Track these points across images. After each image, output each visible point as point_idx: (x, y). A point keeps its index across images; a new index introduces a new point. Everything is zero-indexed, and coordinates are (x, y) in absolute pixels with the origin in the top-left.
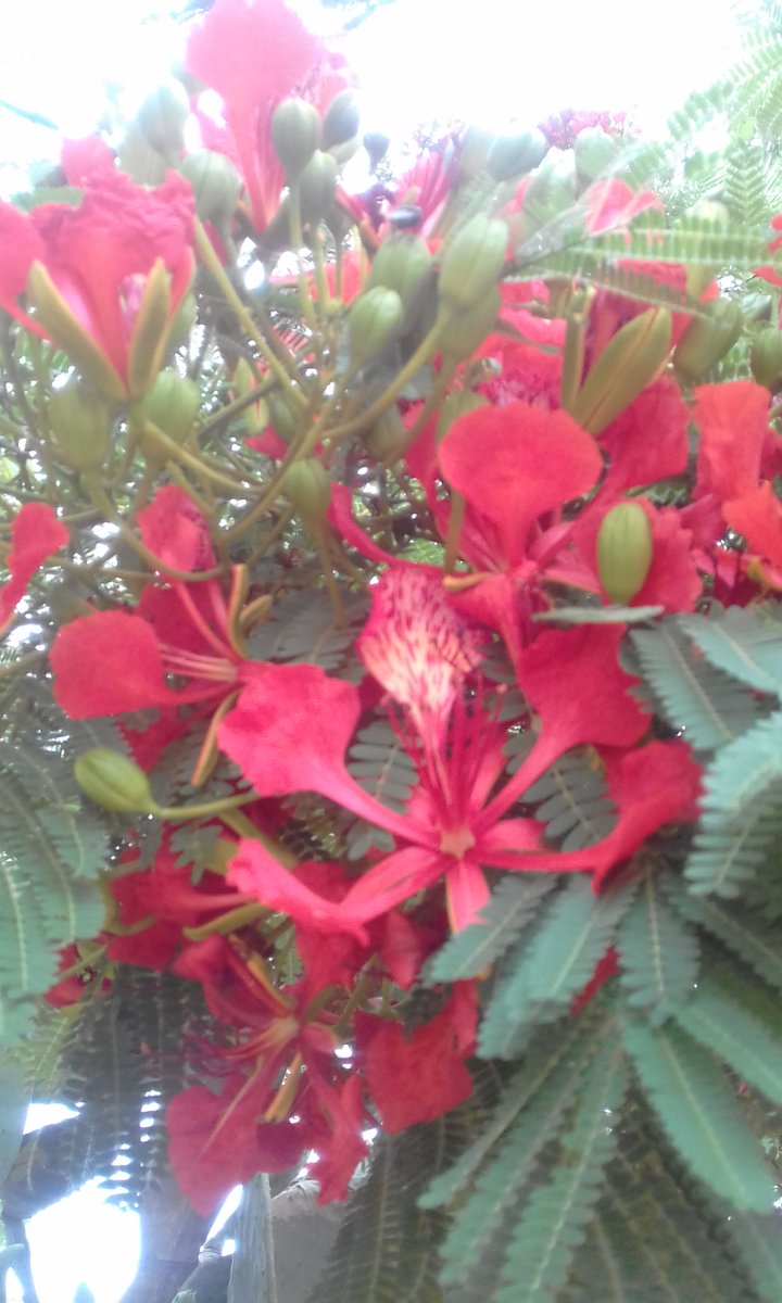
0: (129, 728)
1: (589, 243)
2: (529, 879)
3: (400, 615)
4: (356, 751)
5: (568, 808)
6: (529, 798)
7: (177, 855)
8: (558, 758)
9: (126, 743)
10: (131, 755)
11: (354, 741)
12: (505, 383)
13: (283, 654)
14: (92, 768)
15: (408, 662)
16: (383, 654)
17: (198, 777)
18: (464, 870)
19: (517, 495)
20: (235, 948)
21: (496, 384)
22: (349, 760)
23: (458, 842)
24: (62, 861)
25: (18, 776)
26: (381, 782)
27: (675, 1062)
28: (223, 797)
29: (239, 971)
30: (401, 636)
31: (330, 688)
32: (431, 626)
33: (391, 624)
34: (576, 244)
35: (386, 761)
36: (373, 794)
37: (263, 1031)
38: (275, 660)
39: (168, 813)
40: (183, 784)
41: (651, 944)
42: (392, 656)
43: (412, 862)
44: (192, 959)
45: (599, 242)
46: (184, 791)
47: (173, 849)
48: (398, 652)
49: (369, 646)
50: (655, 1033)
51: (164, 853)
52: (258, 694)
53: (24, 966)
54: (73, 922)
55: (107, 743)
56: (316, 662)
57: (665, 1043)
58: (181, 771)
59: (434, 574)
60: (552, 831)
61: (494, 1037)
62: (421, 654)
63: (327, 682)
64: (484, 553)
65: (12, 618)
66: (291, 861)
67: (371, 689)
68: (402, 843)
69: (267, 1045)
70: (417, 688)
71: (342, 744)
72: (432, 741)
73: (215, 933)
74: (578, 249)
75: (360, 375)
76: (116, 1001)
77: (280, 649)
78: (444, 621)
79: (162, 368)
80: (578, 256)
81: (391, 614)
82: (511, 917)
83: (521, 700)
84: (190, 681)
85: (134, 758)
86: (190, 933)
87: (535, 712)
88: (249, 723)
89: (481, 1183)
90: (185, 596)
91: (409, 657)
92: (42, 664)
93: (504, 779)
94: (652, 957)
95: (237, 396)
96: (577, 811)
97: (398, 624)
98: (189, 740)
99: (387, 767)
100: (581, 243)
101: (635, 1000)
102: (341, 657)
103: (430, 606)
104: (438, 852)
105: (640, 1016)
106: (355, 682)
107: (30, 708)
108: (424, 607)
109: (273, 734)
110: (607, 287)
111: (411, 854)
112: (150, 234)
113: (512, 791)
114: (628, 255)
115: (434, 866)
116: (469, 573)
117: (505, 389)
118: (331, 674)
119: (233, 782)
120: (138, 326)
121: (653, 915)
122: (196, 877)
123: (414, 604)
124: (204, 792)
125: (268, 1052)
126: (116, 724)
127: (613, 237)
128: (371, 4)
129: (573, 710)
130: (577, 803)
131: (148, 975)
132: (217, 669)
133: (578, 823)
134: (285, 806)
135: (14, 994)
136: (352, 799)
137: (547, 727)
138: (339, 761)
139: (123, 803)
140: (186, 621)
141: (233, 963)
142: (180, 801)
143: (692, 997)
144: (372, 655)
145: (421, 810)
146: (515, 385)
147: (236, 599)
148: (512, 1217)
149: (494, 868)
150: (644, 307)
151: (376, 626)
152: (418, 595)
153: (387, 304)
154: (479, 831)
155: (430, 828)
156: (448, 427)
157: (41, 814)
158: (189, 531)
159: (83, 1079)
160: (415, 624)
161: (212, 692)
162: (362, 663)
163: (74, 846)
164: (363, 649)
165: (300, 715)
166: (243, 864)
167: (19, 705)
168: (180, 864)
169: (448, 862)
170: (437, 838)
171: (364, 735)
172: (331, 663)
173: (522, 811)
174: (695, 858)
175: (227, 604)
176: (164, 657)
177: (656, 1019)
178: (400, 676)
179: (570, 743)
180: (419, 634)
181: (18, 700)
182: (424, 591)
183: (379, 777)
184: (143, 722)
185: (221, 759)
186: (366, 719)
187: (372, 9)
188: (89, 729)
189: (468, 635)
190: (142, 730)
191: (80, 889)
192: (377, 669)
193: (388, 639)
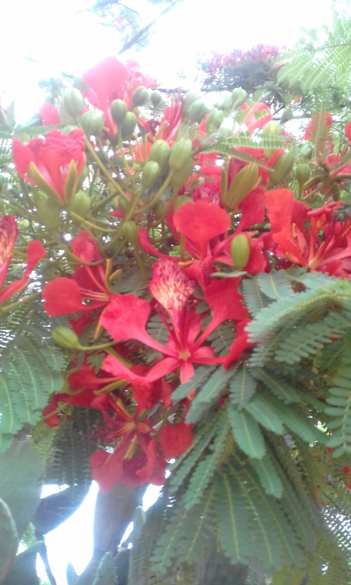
0: (72, 319)
1: (227, 141)
2: (208, 367)
3: (164, 276)
4: (150, 325)
5: (222, 342)
6: (209, 339)
7: (90, 364)
8: (219, 325)
9: (70, 324)
10: (73, 328)
11: (149, 321)
12: (204, 188)
13: (125, 291)
14: (58, 333)
15: (167, 293)
16: (158, 290)
17: (96, 336)
18: (186, 365)
19: (203, 233)
20: (112, 397)
21: (201, 189)
22: (147, 328)
23: (185, 355)
24: (49, 365)
25: (33, 337)
26: (158, 335)
27: (244, 421)
28: (105, 343)
29: (114, 405)
30: (165, 284)
31: (140, 303)
32: (176, 279)
33: (161, 279)
34: (222, 141)
35: (160, 328)
36: (156, 340)
37: (123, 427)
38: (122, 293)
39: (85, 348)
40: (91, 339)
41: (242, 385)
42: (161, 290)
43: (169, 362)
44: (96, 402)
45: (230, 141)
46: (92, 341)
47: (88, 362)
48: (163, 289)
49: (153, 287)
50: (240, 412)
51: (85, 364)
52: (115, 305)
53: (36, 400)
54: (52, 386)
55: (64, 325)
56: (135, 294)
57: (242, 415)
58: (91, 334)
59: (176, 261)
60: (216, 350)
61: (191, 417)
62: (172, 289)
63: (139, 301)
64: (195, 252)
65: (29, 280)
66: (130, 365)
67: (154, 301)
68: (166, 356)
69: (124, 432)
70: (171, 302)
71: (144, 322)
72: (175, 320)
73: (104, 392)
74: (223, 143)
75: (147, 191)
76: (72, 422)
77: (124, 289)
78: (181, 278)
79: (77, 191)
80: (224, 145)
81: (161, 275)
82: (201, 379)
83: (207, 305)
84: (94, 302)
85: (73, 330)
86: (96, 392)
87: (212, 309)
88: (111, 316)
89: (185, 462)
90: (89, 272)
91: (168, 291)
92: (40, 296)
93: (201, 333)
94: (241, 389)
95: (110, 193)
96: (225, 343)
97: (164, 280)
98: (94, 323)
99: (160, 330)
100: (224, 141)
101: (233, 402)
102: (144, 291)
103: (175, 272)
104: (177, 359)
105: (235, 406)
106: (149, 300)
107: (36, 313)
108: (173, 272)
109: (120, 319)
110: (234, 156)
111: (168, 360)
112: (69, 151)
113: (203, 336)
114: (240, 145)
115: (176, 364)
116: (190, 259)
117: (204, 190)
118: (140, 297)
119: (108, 337)
120: (67, 180)
121: (244, 376)
122: (96, 372)
123: (170, 273)
124: (98, 342)
125: (125, 434)
126: (67, 318)
127: (234, 139)
128: (173, 1)
129: (225, 308)
130: (225, 340)
131: (84, 412)
132: (102, 297)
133: (225, 347)
134: (126, 345)
135: (33, 408)
136: (148, 342)
137: (216, 315)
138: (143, 329)
139: (69, 345)
140: (90, 280)
141: (111, 402)
142: (90, 344)
143: (251, 400)
144: (154, 291)
145: (172, 345)
146: (208, 190)
147: (107, 271)
148: (193, 470)
149: (196, 363)
150: (247, 164)
151: (155, 280)
152: (171, 268)
153: (154, 167)
154: (192, 351)
155: (175, 351)
156: (177, 210)
157: (41, 350)
158: (90, 247)
159: (61, 451)
160: (170, 279)
161: (100, 306)
162: (151, 294)
163: (53, 360)
164: (151, 289)
165: (129, 312)
166: (108, 363)
167: (32, 312)
168: (91, 367)
169: (181, 362)
170: (178, 354)
171: (152, 319)
172: (141, 294)
173: (207, 344)
174: (253, 355)
175: (105, 272)
176: (82, 293)
177: (240, 408)
178: (165, 298)
179: (222, 320)
180: (171, 282)
181: (32, 311)
182: (173, 267)
183: (158, 333)
184: (76, 317)
185: (104, 330)
186: (153, 313)
187: (173, 4)
188: (58, 320)
189: (189, 282)
190: (76, 320)
191: (55, 375)
192: (156, 295)
193: (160, 285)
